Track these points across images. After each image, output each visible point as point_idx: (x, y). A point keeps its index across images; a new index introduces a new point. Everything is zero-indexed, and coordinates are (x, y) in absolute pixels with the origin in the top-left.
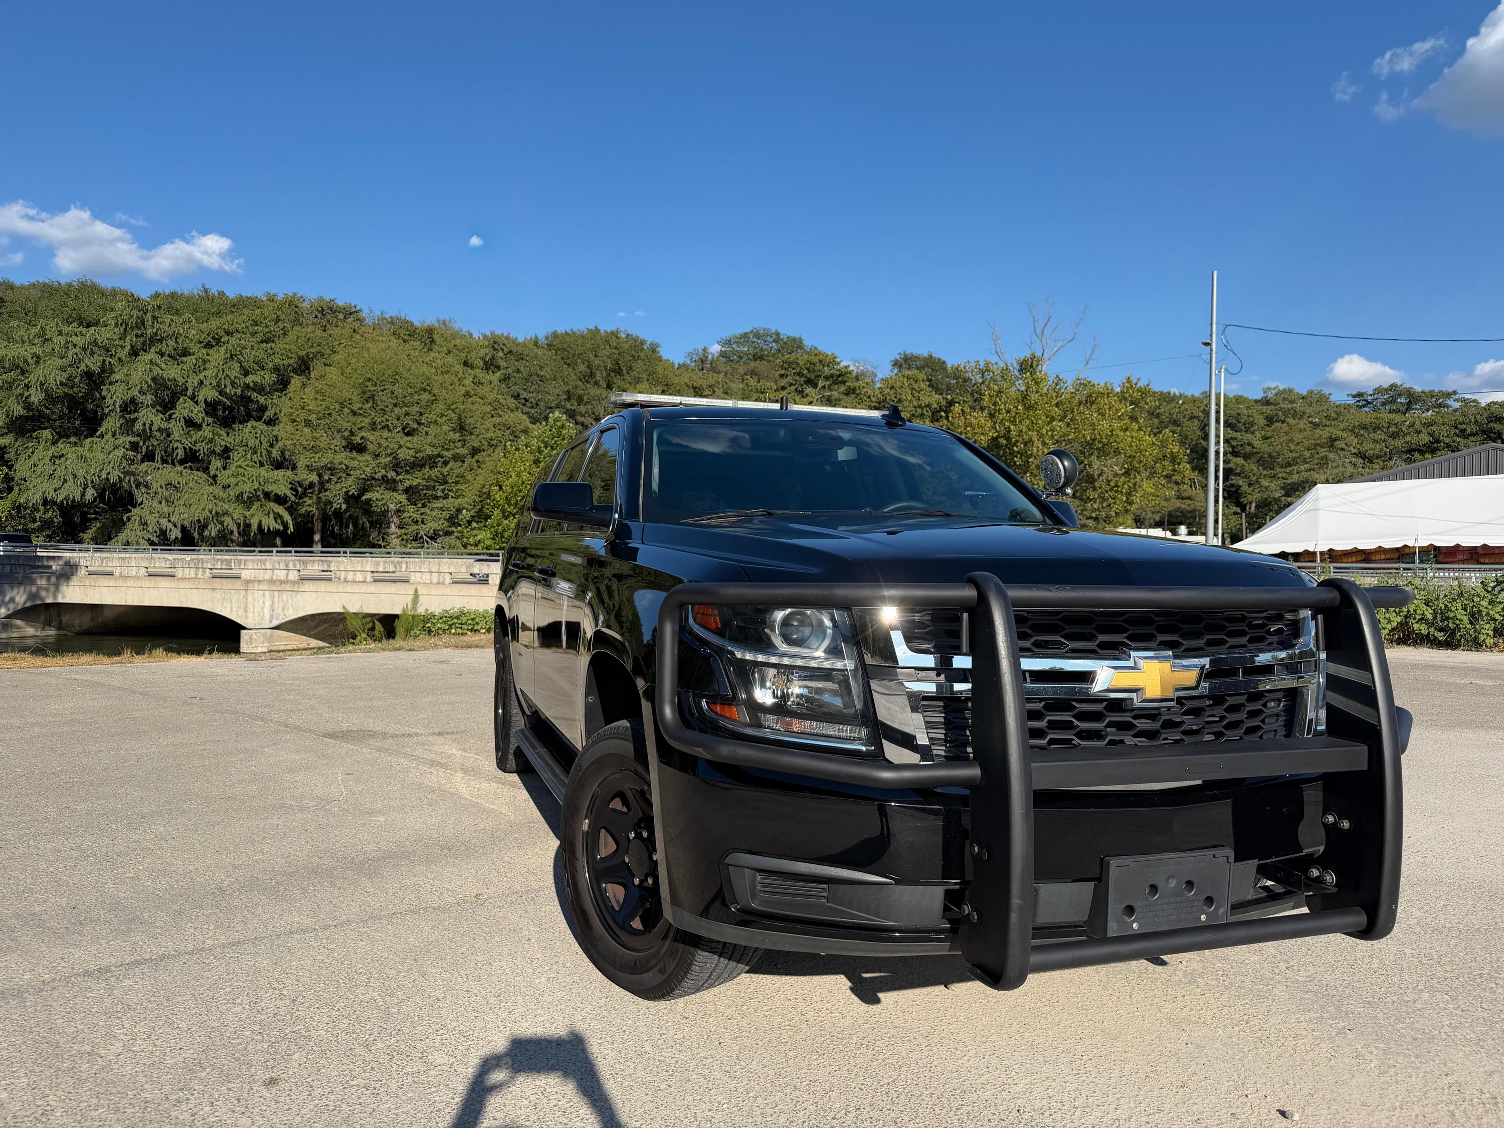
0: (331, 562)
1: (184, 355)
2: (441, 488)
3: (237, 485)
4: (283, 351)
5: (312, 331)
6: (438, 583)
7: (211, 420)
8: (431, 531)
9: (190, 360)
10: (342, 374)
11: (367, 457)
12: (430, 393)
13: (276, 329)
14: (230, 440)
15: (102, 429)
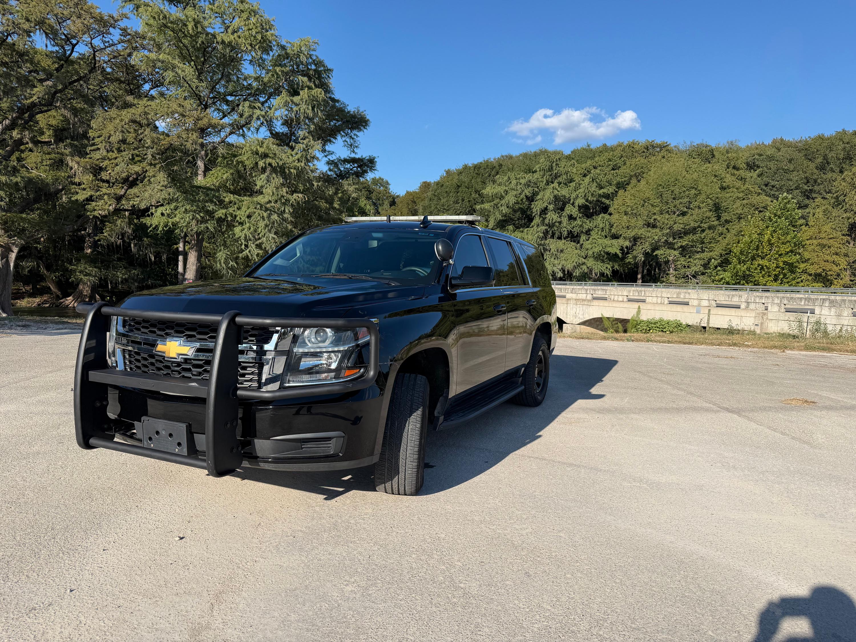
0: (607, 290)
1: (571, 182)
2: (700, 246)
3: (591, 248)
4: (622, 174)
5: (640, 160)
6: (661, 303)
7: (581, 215)
8: (693, 272)
9: (573, 184)
10: (647, 183)
11: (657, 230)
12: (696, 189)
13: (620, 162)
14: (591, 225)
15: (532, 224)
